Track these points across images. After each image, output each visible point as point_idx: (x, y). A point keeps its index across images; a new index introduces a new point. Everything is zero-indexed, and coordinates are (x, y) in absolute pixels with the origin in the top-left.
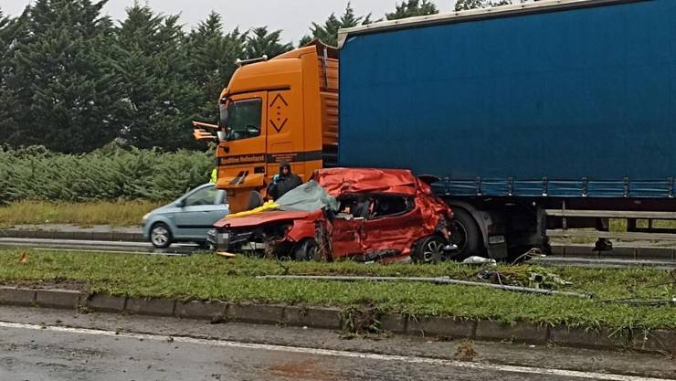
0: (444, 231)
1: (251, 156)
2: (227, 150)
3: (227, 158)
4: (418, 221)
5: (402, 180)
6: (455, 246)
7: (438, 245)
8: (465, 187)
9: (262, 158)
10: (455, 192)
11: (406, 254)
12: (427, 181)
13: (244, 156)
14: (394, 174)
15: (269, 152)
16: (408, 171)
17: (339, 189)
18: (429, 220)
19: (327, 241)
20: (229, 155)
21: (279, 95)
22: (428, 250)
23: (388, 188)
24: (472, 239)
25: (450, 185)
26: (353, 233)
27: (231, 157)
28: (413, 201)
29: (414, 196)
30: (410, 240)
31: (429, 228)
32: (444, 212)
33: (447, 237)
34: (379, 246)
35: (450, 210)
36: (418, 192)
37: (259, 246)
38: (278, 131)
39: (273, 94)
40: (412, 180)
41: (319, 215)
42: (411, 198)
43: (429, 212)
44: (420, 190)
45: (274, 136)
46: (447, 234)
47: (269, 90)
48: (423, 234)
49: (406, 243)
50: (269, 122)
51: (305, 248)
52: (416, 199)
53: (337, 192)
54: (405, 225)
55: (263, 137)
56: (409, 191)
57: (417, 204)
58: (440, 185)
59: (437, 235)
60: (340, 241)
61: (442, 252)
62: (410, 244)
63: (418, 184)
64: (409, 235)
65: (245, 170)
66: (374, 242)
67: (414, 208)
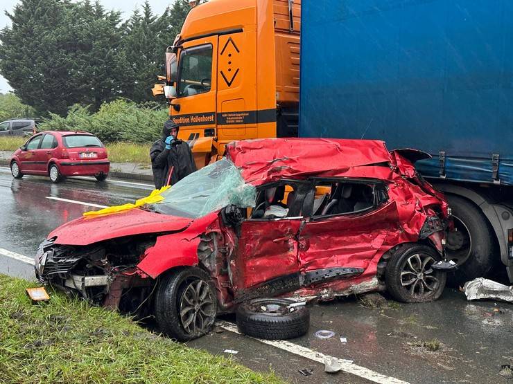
0: (436, 238)
1: (200, 115)
2: (177, 108)
3: (178, 117)
4: (392, 221)
5: (368, 157)
6: (452, 262)
7: (423, 259)
8: (472, 169)
9: (211, 118)
10: (453, 175)
11: (370, 276)
12: (410, 157)
13: (194, 115)
14: (358, 146)
15: (219, 111)
16: (381, 142)
17: (265, 173)
18: (410, 218)
19: (226, 265)
20: (180, 114)
21: (230, 39)
22: (407, 268)
23: (346, 170)
24: (480, 248)
25: (448, 164)
26: (286, 241)
27: (182, 116)
28: (385, 190)
29: (388, 182)
30: (379, 251)
31: (409, 231)
32: (437, 208)
33: (439, 248)
34: (326, 262)
35: (445, 204)
36: (395, 175)
37: (92, 281)
38: (229, 85)
39: (224, 39)
40: (384, 156)
41: (212, 224)
42: (382, 185)
43: (410, 208)
44: (397, 171)
45: (225, 91)
46: (440, 242)
47: (219, 34)
48: (400, 241)
49: (371, 258)
50: (219, 73)
51: (173, 286)
52: (389, 188)
53: (262, 177)
54: (370, 227)
55: (213, 92)
56: (380, 174)
57: (391, 194)
58: (432, 163)
59: (424, 244)
60: (258, 256)
61: (430, 271)
62: (377, 258)
63: (395, 162)
64: (377, 242)
65: (196, 132)
66: (319, 255)
67: (386, 201)
